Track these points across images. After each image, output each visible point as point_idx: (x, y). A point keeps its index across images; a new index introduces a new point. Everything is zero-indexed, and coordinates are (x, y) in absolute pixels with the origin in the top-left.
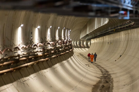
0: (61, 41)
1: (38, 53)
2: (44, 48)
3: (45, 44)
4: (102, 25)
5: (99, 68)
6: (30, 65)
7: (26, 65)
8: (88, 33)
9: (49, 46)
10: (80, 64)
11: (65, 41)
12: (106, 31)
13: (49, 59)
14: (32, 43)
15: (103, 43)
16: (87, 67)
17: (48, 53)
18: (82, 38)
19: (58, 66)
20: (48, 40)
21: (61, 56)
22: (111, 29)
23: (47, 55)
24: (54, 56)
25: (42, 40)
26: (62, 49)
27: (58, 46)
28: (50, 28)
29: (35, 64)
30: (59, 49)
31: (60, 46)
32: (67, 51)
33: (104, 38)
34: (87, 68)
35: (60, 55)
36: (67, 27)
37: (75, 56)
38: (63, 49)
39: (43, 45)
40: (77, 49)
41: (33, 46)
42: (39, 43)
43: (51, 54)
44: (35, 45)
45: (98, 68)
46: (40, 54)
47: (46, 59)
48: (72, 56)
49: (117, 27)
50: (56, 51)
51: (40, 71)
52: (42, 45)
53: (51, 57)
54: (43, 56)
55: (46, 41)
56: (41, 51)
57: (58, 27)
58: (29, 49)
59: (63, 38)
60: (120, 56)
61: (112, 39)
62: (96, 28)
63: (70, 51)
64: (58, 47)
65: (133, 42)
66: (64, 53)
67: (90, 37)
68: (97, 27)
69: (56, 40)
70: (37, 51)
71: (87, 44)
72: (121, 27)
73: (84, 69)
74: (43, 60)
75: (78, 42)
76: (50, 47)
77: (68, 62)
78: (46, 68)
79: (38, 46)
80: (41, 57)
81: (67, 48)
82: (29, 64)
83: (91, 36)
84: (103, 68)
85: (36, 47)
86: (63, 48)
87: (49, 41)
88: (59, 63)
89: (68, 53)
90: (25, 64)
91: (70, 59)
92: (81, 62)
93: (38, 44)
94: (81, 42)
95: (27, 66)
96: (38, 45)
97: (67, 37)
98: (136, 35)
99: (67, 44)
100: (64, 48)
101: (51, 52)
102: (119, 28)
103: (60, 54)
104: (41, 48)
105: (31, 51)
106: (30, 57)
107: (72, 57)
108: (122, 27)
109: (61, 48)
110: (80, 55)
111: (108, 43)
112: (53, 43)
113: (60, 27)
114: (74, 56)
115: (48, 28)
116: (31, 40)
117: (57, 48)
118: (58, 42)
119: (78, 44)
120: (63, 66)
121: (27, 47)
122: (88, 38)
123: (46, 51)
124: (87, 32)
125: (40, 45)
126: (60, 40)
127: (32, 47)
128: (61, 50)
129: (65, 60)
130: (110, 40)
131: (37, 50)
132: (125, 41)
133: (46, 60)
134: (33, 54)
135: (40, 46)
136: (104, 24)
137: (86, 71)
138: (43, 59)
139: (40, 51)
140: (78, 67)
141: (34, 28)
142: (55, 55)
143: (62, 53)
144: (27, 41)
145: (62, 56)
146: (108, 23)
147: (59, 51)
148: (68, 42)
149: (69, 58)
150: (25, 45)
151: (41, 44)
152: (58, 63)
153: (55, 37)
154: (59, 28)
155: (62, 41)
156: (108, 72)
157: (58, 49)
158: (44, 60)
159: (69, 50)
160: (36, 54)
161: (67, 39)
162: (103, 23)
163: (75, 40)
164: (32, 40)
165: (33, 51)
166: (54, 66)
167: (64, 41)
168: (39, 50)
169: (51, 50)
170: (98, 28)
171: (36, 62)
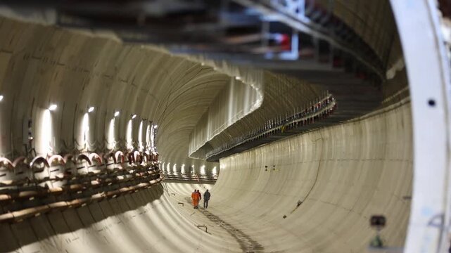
0: (122, 154)
1: (49, 183)
2: (70, 169)
3: (73, 159)
4: (246, 114)
5: (236, 237)
6: (19, 217)
7: (9, 215)
8: (209, 138)
9: (85, 164)
10: (179, 224)
11: (136, 153)
12: (260, 132)
13: (83, 203)
14: (30, 152)
15: (253, 168)
16: (201, 233)
17: (80, 185)
18: (194, 154)
19: (110, 225)
20: (83, 147)
21: (121, 198)
22: (274, 126)
23: (76, 192)
24: (99, 195)
25: (62, 145)
26: (125, 177)
27: (112, 167)
28: (90, 114)
29: (39, 214)
30: (115, 176)
31: (120, 168)
32: (141, 185)
33: (255, 153)
34: (199, 236)
35: (119, 195)
36: (143, 115)
37: (165, 199)
38: (127, 176)
39: (65, 161)
40: (180, 185)
41: (34, 160)
42: (54, 154)
43: (91, 189)
44: (41, 160)
45: (233, 238)
46: (55, 187)
47: (75, 202)
48: (158, 198)
49: (290, 119)
50: (107, 180)
51: (52, 235)
52: (62, 161)
53: (91, 196)
54: (65, 193)
55: (76, 152)
56: (57, 179)
57: (114, 112)
58: (20, 171)
59: (130, 146)
60: (299, 205)
61: (278, 156)
62: (230, 124)
63: (151, 185)
64: (115, 169)
65: (336, 162)
66: (131, 188)
67: (217, 150)
68: (232, 121)
69: (109, 150)
70: (47, 179)
71: (209, 173)
72: (300, 120)
73: (189, 238)
74: (63, 203)
75: (184, 165)
76: (87, 168)
77: (143, 214)
78: (71, 230)
79: (50, 164)
80: (57, 196)
81: (141, 174)
82: (17, 214)
83: (219, 149)
84: (246, 236)
85: (42, 165)
86: (129, 173)
87: (86, 150)
88: (114, 217)
89: (143, 188)
90: (7, 213)
91: (151, 208)
92: (185, 220)
93: (49, 157)
94: (193, 166)
95: (11, 221)
96: (50, 162)
97: (144, 143)
98: (344, 141)
99: (143, 164)
100: (133, 174)
101: (90, 183)
102: (295, 123)
103: (117, 191)
104: (58, 170)
105: (26, 174)
106: (22, 194)
107: (156, 202)
108: (303, 119)
109: (124, 172)
110: (186, 203)
111: (266, 167)
112: (96, 156)
113: (121, 113)
114: (164, 201)
115: (82, 113)
116: (28, 144)
117: (110, 172)
118: (113, 155)
119: (183, 171)
120: (127, 227)
121: (14, 165)
122: (210, 154)
123: (74, 178)
124: (208, 136)
125: (56, 159)
126: (119, 150)
127: (31, 164)
128: (121, 177)
129: (134, 208)
130: (271, 158)
131: (47, 176)
132: (312, 162)
133: (72, 205)
134: (33, 187)
135: (55, 164)
136: (252, 110)
137: (197, 243)
138: (66, 201)
139: (54, 178)
140: (173, 231)
141: (38, 108)
142: (101, 192)
143: (125, 189)
144: (14, 147)
145: (126, 196)
146: (262, 106)
147: (116, 182)
148: (145, 157)
149: (145, 204)
150: (7, 157)
151: (60, 158)
152: (111, 215)
153: (104, 139)
154: (117, 114)
155: (125, 154)
156: (262, 248)
157: (113, 174)
158: (68, 206)
159: (148, 182)
160: (43, 185)
161: (145, 150)
162: (250, 107)
163: (176, 160)
164: (31, 145)
165: (34, 177)
166: (98, 223)
167: (132, 154)
168: (53, 176)
169: (92, 178)
170: (235, 121)
171: (40, 208)
